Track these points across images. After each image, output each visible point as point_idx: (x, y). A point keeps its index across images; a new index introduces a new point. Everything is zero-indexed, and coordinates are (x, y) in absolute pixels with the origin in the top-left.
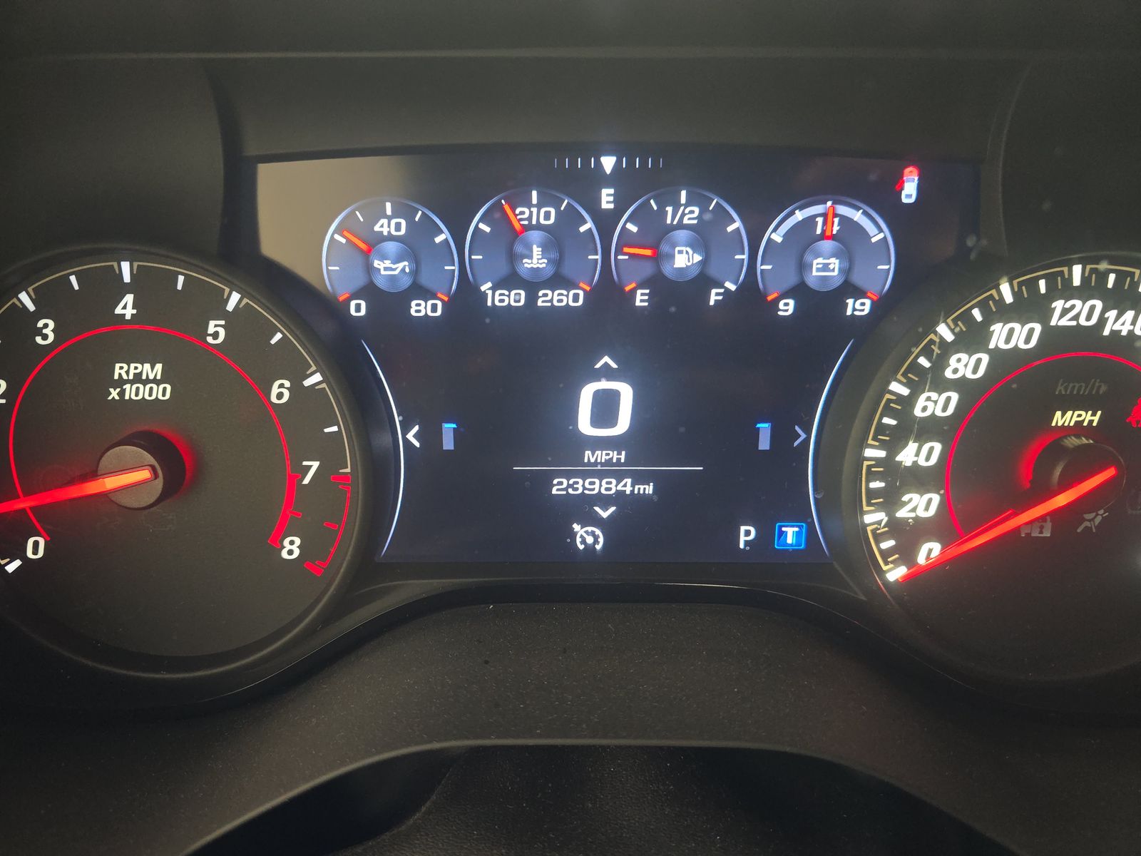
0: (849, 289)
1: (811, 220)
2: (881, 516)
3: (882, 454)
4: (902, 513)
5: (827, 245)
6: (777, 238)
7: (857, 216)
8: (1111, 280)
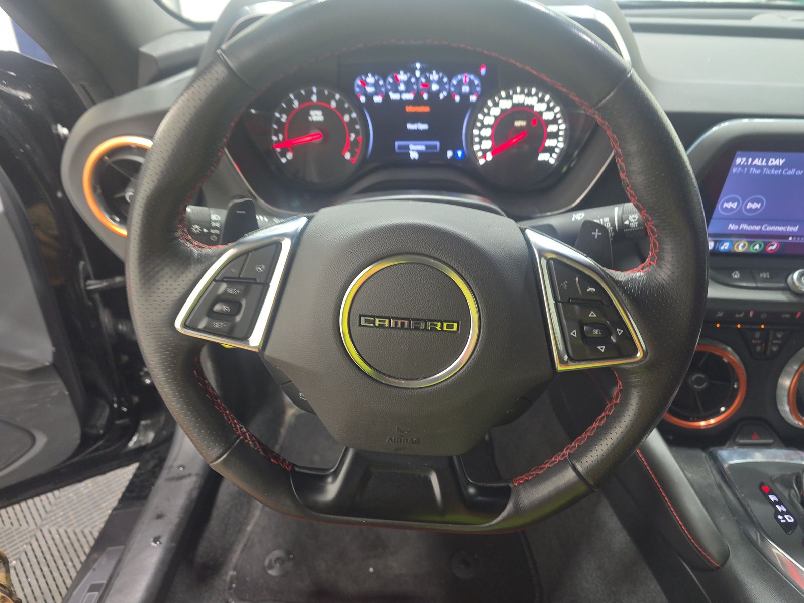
0: (471, 94)
1: (462, 78)
2: (478, 147)
3: (478, 132)
4: (482, 146)
5: (466, 84)
7: (472, 77)
8: (526, 91)
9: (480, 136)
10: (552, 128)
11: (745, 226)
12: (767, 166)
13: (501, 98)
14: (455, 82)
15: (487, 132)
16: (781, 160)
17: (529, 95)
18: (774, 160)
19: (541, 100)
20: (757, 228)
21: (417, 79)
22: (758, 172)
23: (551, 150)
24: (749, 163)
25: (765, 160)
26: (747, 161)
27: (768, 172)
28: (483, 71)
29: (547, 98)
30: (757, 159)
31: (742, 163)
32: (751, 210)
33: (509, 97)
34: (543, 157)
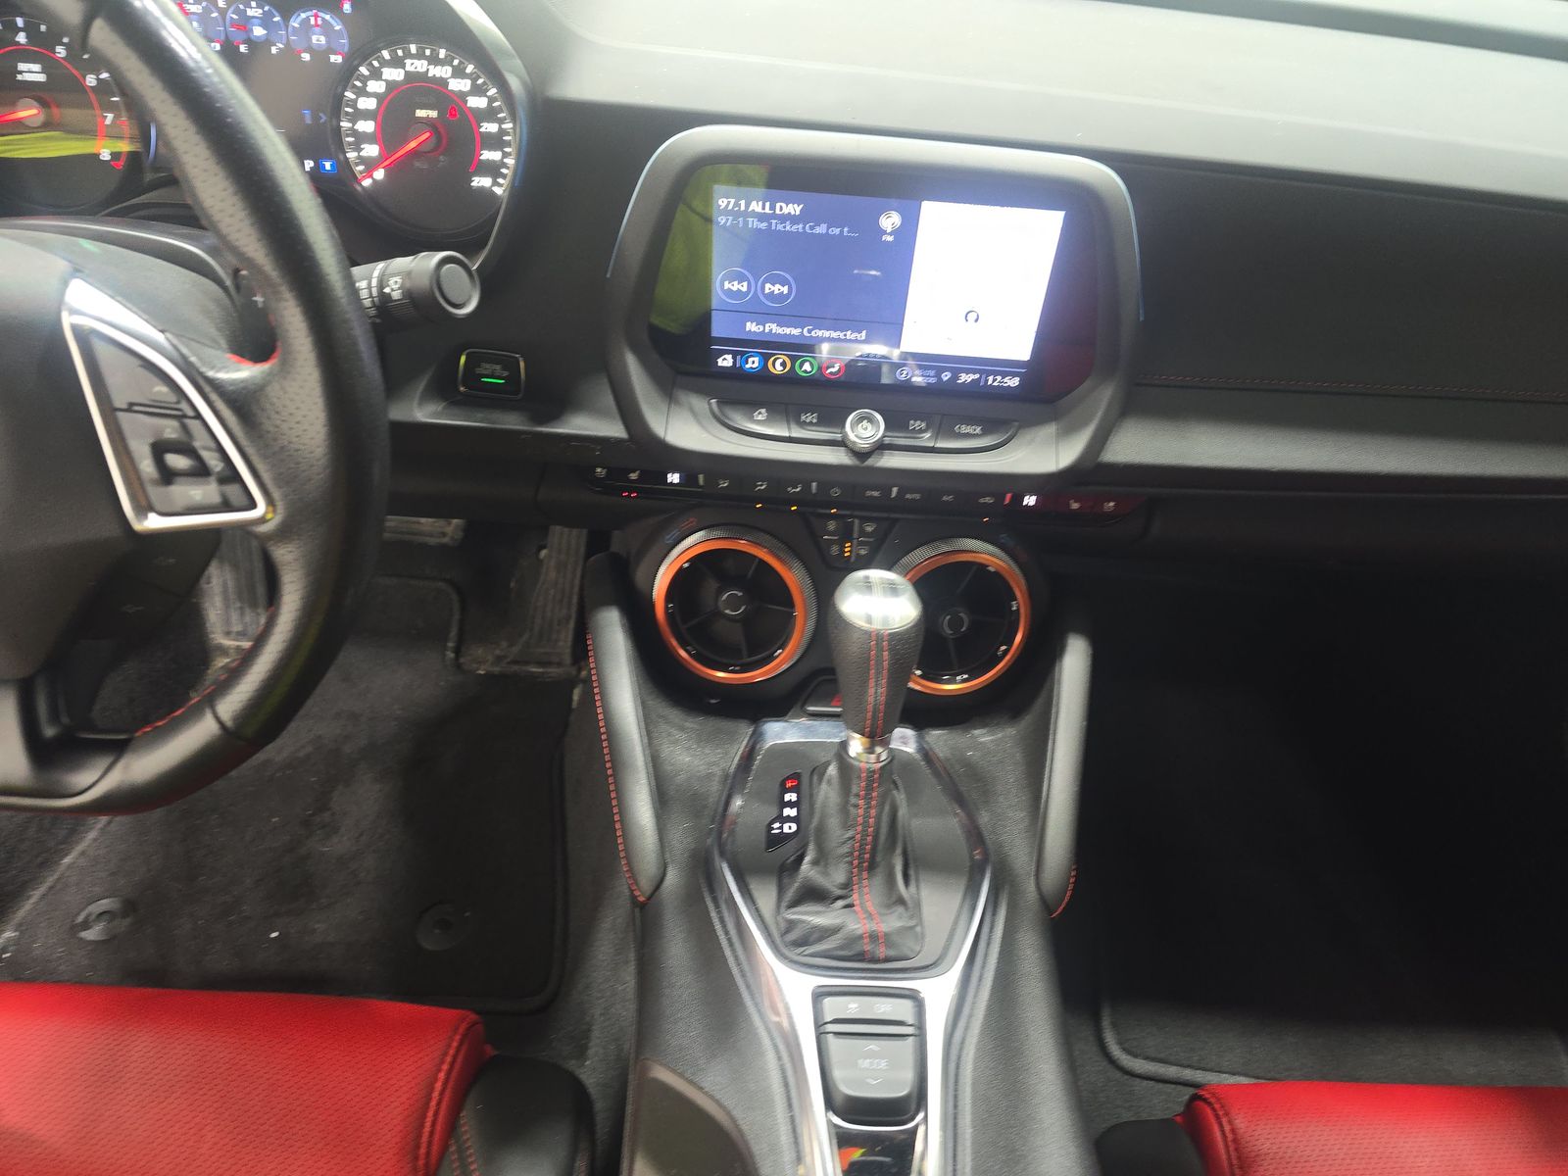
0: (330, 50)
1: (308, 18)
2: (355, 154)
3: (350, 125)
4: (362, 154)
5: (317, 29)
6: (296, 25)
7: (328, 17)
8: (428, 52)
9: (354, 133)
10: (490, 127)
11: (773, 328)
12: (774, 216)
13: (384, 63)
14: (295, 23)
15: (367, 126)
16: (796, 205)
17: (434, 60)
18: (784, 205)
19: (458, 73)
20: (796, 332)
21: (223, 12)
22: (764, 225)
23: (493, 170)
24: (743, 208)
25: (768, 204)
26: (737, 204)
27: (780, 227)
28: (347, 7)
29: (470, 69)
30: (754, 203)
31: (730, 207)
32: (771, 296)
33: (397, 62)
34: (481, 182)
